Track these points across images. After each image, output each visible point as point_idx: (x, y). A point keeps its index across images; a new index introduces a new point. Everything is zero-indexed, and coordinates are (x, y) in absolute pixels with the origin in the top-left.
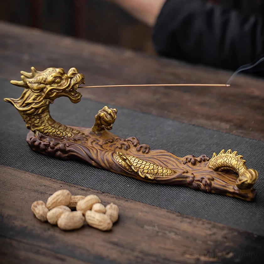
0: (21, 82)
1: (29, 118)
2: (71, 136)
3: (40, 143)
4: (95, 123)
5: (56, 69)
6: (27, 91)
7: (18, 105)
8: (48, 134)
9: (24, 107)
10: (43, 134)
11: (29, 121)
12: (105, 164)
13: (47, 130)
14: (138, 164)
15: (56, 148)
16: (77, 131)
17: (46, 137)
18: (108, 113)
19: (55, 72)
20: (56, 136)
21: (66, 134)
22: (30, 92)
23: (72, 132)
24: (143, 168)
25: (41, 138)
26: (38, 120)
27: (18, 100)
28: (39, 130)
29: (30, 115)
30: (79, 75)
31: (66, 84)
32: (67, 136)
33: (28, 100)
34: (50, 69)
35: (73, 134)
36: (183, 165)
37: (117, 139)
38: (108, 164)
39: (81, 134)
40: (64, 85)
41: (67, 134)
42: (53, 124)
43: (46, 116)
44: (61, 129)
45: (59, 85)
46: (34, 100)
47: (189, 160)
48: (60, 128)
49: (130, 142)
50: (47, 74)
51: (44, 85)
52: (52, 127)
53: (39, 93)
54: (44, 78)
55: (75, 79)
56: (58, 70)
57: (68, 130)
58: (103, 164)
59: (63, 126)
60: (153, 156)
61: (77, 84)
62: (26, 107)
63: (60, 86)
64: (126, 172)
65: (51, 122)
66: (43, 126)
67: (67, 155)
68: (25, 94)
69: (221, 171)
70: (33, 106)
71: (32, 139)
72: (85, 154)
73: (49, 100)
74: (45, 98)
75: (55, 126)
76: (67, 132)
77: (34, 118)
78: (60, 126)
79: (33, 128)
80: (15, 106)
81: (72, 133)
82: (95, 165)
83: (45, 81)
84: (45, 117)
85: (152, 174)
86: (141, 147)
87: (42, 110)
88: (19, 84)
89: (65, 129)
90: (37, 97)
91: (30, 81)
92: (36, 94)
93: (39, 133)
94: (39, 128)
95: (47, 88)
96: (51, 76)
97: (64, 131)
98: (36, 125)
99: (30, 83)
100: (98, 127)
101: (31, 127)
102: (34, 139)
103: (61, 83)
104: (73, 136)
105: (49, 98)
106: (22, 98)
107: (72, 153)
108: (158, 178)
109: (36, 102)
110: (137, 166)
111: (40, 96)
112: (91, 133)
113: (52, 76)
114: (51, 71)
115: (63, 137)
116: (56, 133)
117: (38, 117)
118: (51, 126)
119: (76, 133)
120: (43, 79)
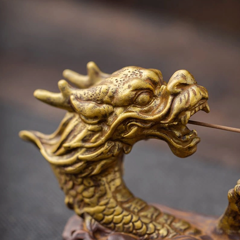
0: (57, 96)
1: (71, 184)
2: (166, 236)
4: (228, 209)
5: (141, 71)
6: (71, 119)
7: (50, 150)
8: (112, 225)
13: (110, 217)
16: (185, 223)
19: (137, 78)
21: (156, 229)
22: (77, 122)
23: (170, 225)
26: (92, 189)
27: (51, 139)
28: (92, 215)
29: (73, 177)
30: (195, 88)
31: (161, 108)
32: (158, 235)
34: (129, 70)
35: (171, 231)
39: (192, 231)
40: (157, 111)
42: (127, 202)
43: (112, 183)
44: (146, 217)
48: (142, 214)
50: (119, 79)
53: (96, 126)
54: (110, 91)
56: (146, 73)
57: (162, 220)
59: (152, 210)
61: (187, 109)
62: (65, 157)
63: (147, 112)
65: (123, 196)
66: (101, 205)
68: (66, 125)
71: (75, 234)
73: (120, 144)
74: (109, 139)
75: (132, 209)
76: (159, 223)
78: (142, 210)
79: (79, 207)
80: (43, 151)
81: (169, 228)
84: (109, 183)
87: (103, 166)
88: (52, 100)
89: (154, 217)
91: (79, 96)
92: (90, 127)
93: (91, 220)
94: (91, 210)
98: (87, 200)
99: (77, 98)
100: (234, 218)
101: (76, 206)
102: (78, 234)
103: (151, 105)
104: (171, 236)
105: (121, 140)
106: (60, 133)
112: (215, 232)
115: (146, 236)
116: (131, 224)
117: (92, 183)
118: (121, 206)
119: (181, 230)
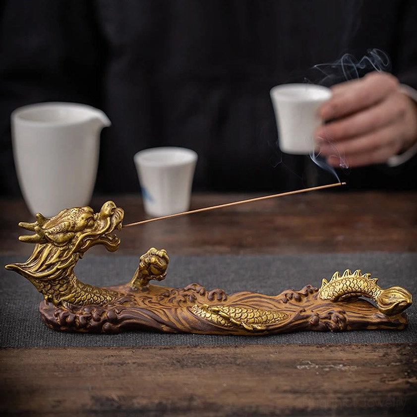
0: (35, 237)
3: (76, 318)
6: (44, 247)
7: (31, 271)
9: (43, 271)
10: (75, 304)
11: (49, 290)
12: (182, 325)
13: (80, 298)
14: (237, 315)
15: (102, 318)
17: (80, 307)
18: (160, 257)
20: (93, 303)
22: (51, 248)
24: (246, 318)
25: (73, 310)
27: (28, 264)
28: (67, 301)
31: (103, 226)
32: (107, 301)
33: (50, 260)
36: (284, 304)
37: (172, 291)
38: (188, 323)
40: (101, 228)
41: (106, 298)
42: (84, 288)
45: (94, 228)
46: (59, 257)
47: (289, 296)
48: (94, 291)
49: (193, 291)
51: (73, 233)
52: (86, 292)
55: (116, 216)
56: (86, 209)
58: (179, 326)
59: (96, 288)
60: (236, 302)
62: (46, 271)
63: (95, 230)
64: (221, 328)
65: (81, 285)
66: (73, 293)
67: (119, 325)
68: (40, 252)
69: (342, 301)
70: (59, 267)
72: (149, 317)
73: (79, 254)
74: (75, 252)
77: (59, 283)
79: (57, 299)
80: (27, 272)
82: (168, 330)
83: (73, 227)
85: (260, 323)
86: (213, 294)
90: (63, 253)
91: (51, 232)
92: (61, 249)
94: (67, 297)
95: (77, 237)
96: (80, 218)
97: (101, 295)
98: (63, 293)
99: (50, 234)
100: (144, 279)
101: (54, 299)
103: (95, 226)
105: (80, 251)
106: (36, 259)
107: (128, 321)
108: (270, 326)
109: (62, 259)
110: (237, 317)
111: (67, 249)
113: (83, 218)
114: (77, 212)
116: (91, 299)
117: (65, 282)
118: (83, 291)
120: (70, 226)
